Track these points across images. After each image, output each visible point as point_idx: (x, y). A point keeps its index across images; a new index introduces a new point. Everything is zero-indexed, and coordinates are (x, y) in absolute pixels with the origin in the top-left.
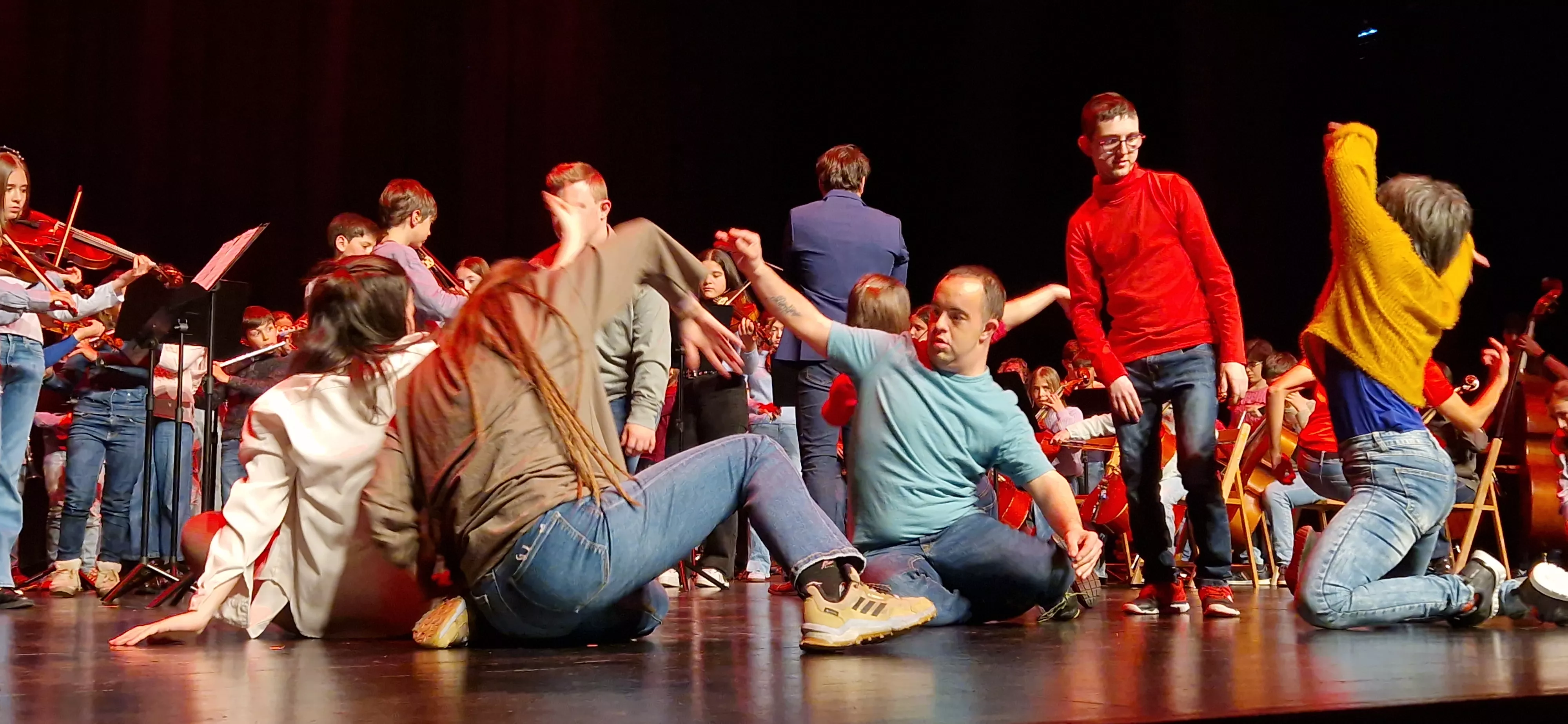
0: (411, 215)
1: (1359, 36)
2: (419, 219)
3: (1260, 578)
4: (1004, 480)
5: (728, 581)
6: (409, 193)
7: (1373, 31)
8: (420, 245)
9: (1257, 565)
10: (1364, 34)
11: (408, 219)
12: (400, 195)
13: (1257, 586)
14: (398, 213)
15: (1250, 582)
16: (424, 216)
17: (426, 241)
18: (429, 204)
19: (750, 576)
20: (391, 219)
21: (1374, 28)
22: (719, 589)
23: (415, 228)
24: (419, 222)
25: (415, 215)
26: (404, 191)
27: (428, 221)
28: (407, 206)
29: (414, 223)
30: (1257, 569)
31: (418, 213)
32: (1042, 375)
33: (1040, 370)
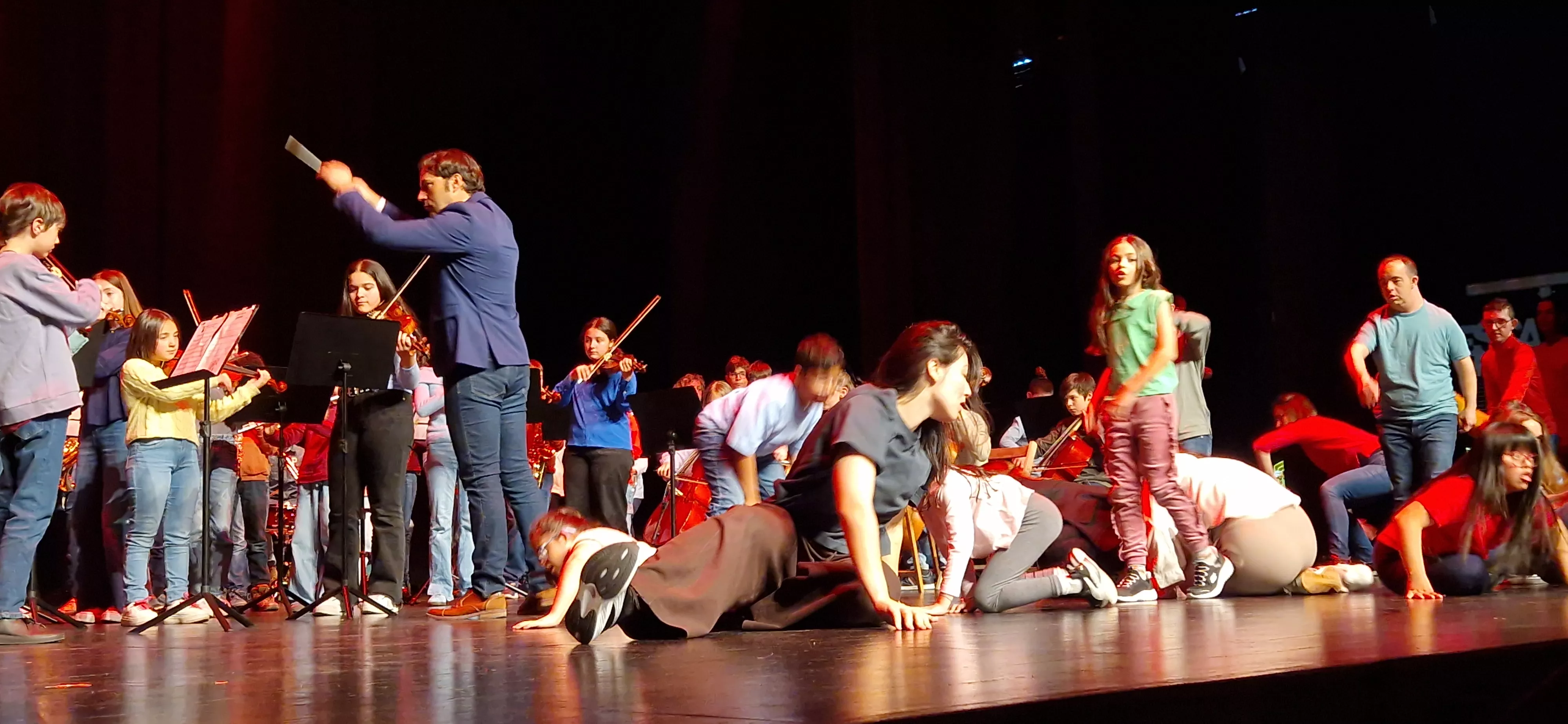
0: (32, 224)
1: (1015, 65)
2: (42, 227)
3: (925, 583)
4: (681, 494)
5: (398, 605)
6: (30, 198)
7: (1027, 61)
8: (46, 255)
9: (922, 570)
10: (1020, 63)
11: (29, 228)
12: (19, 201)
13: (922, 591)
14: (16, 222)
15: (916, 587)
16: (48, 224)
17: (53, 250)
18: (57, 209)
19: (431, 600)
20: (9, 228)
21: (1028, 58)
22: (386, 615)
23: (37, 237)
24: (42, 231)
25: (36, 224)
26: (23, 197)
27: (54, 229)
28: (27, 214)
29: (35, 232)
30: (922, 574)
31: (39, 221)
32: (717, 390)
33: (714, 386)
